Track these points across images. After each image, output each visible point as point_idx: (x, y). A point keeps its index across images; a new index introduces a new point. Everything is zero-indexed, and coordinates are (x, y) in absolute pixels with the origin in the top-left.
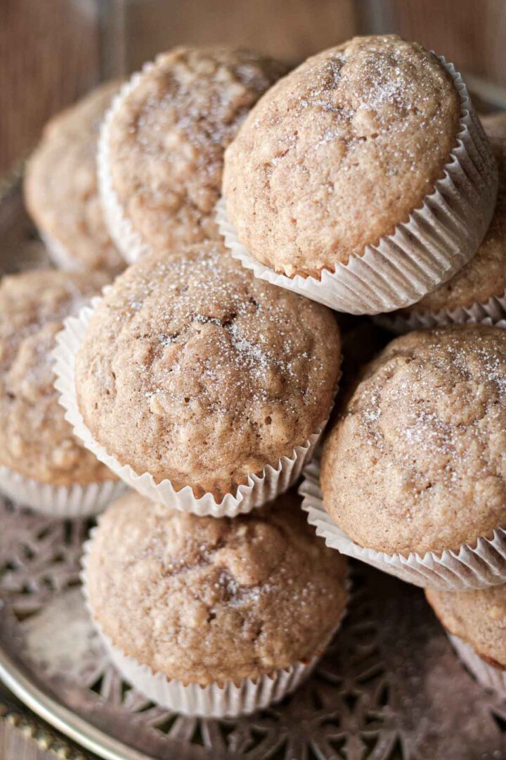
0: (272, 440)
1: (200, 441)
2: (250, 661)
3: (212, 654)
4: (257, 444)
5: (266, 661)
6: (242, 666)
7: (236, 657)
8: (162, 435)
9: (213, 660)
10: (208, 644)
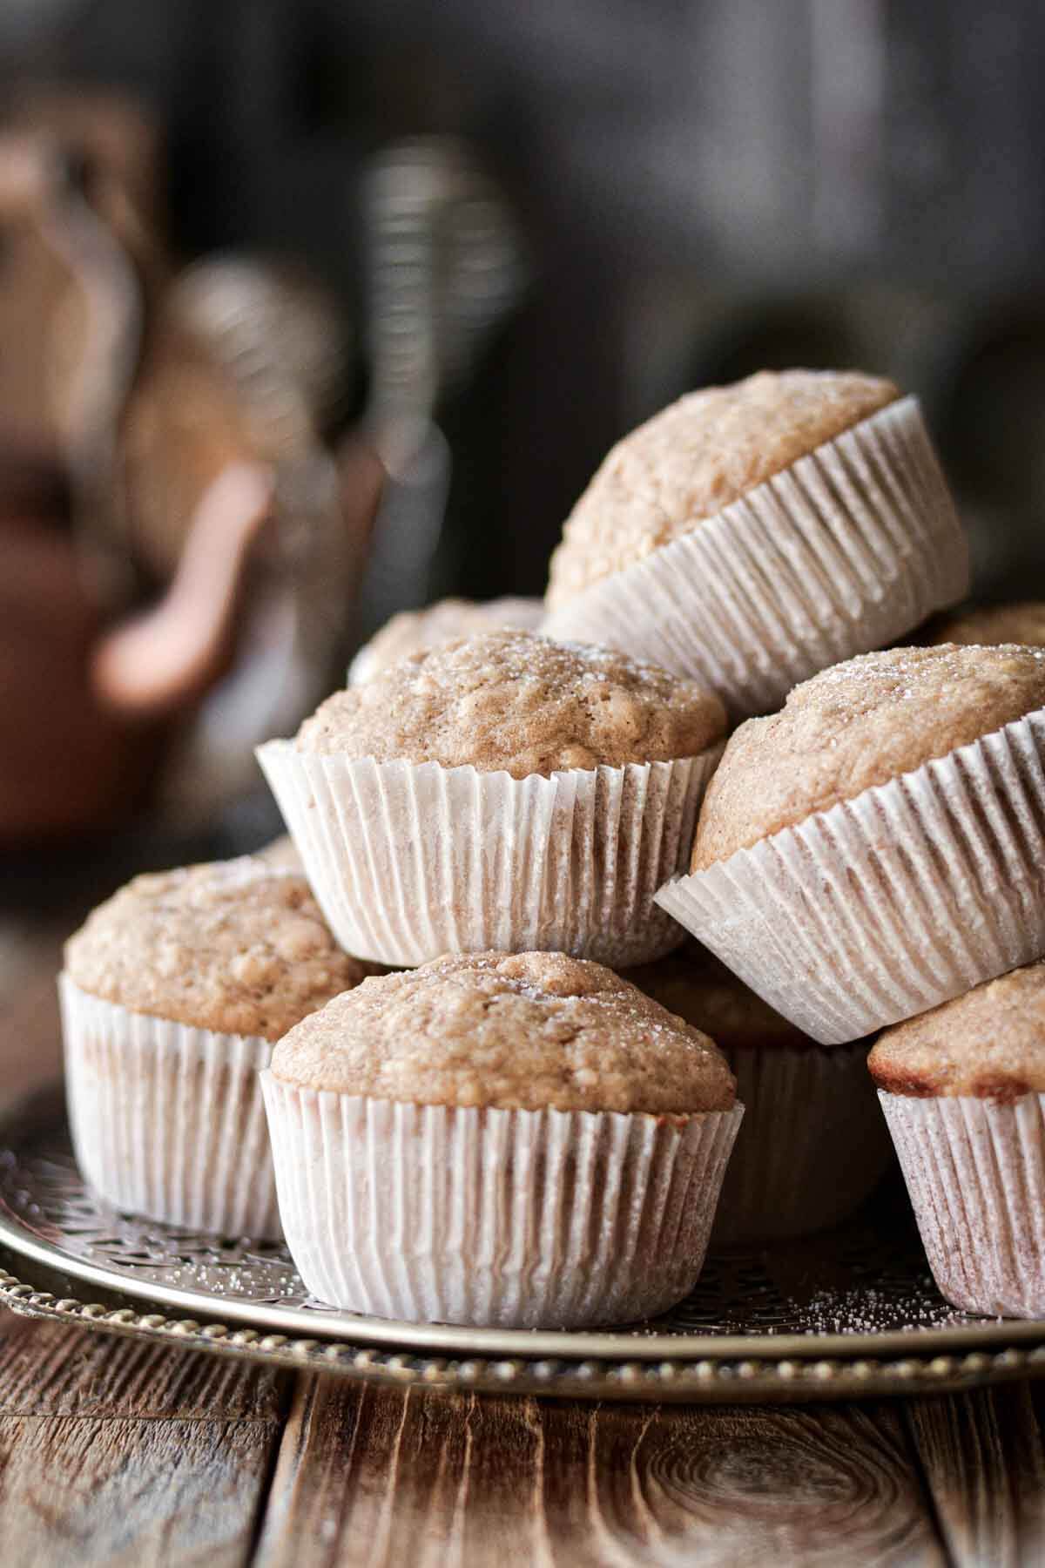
0: (609, 721)
1: (494, 708)
2: (556, 1070)
3: (488, 1047)
4: (586, 725)
5: (584, 1076)
6: (538, 1077)
7: (531, 1055)
8: (430, 717)
9: (490, 1057)
10: (483, 1030)
